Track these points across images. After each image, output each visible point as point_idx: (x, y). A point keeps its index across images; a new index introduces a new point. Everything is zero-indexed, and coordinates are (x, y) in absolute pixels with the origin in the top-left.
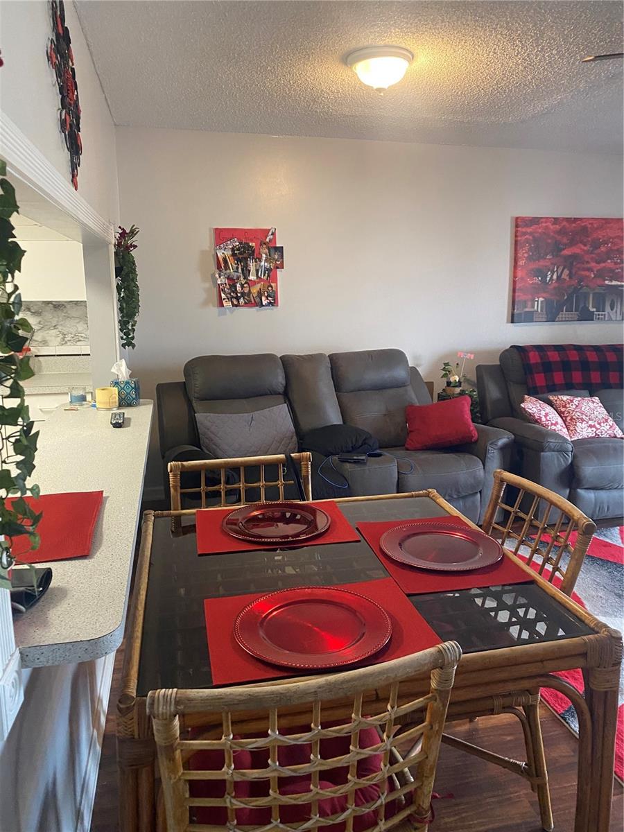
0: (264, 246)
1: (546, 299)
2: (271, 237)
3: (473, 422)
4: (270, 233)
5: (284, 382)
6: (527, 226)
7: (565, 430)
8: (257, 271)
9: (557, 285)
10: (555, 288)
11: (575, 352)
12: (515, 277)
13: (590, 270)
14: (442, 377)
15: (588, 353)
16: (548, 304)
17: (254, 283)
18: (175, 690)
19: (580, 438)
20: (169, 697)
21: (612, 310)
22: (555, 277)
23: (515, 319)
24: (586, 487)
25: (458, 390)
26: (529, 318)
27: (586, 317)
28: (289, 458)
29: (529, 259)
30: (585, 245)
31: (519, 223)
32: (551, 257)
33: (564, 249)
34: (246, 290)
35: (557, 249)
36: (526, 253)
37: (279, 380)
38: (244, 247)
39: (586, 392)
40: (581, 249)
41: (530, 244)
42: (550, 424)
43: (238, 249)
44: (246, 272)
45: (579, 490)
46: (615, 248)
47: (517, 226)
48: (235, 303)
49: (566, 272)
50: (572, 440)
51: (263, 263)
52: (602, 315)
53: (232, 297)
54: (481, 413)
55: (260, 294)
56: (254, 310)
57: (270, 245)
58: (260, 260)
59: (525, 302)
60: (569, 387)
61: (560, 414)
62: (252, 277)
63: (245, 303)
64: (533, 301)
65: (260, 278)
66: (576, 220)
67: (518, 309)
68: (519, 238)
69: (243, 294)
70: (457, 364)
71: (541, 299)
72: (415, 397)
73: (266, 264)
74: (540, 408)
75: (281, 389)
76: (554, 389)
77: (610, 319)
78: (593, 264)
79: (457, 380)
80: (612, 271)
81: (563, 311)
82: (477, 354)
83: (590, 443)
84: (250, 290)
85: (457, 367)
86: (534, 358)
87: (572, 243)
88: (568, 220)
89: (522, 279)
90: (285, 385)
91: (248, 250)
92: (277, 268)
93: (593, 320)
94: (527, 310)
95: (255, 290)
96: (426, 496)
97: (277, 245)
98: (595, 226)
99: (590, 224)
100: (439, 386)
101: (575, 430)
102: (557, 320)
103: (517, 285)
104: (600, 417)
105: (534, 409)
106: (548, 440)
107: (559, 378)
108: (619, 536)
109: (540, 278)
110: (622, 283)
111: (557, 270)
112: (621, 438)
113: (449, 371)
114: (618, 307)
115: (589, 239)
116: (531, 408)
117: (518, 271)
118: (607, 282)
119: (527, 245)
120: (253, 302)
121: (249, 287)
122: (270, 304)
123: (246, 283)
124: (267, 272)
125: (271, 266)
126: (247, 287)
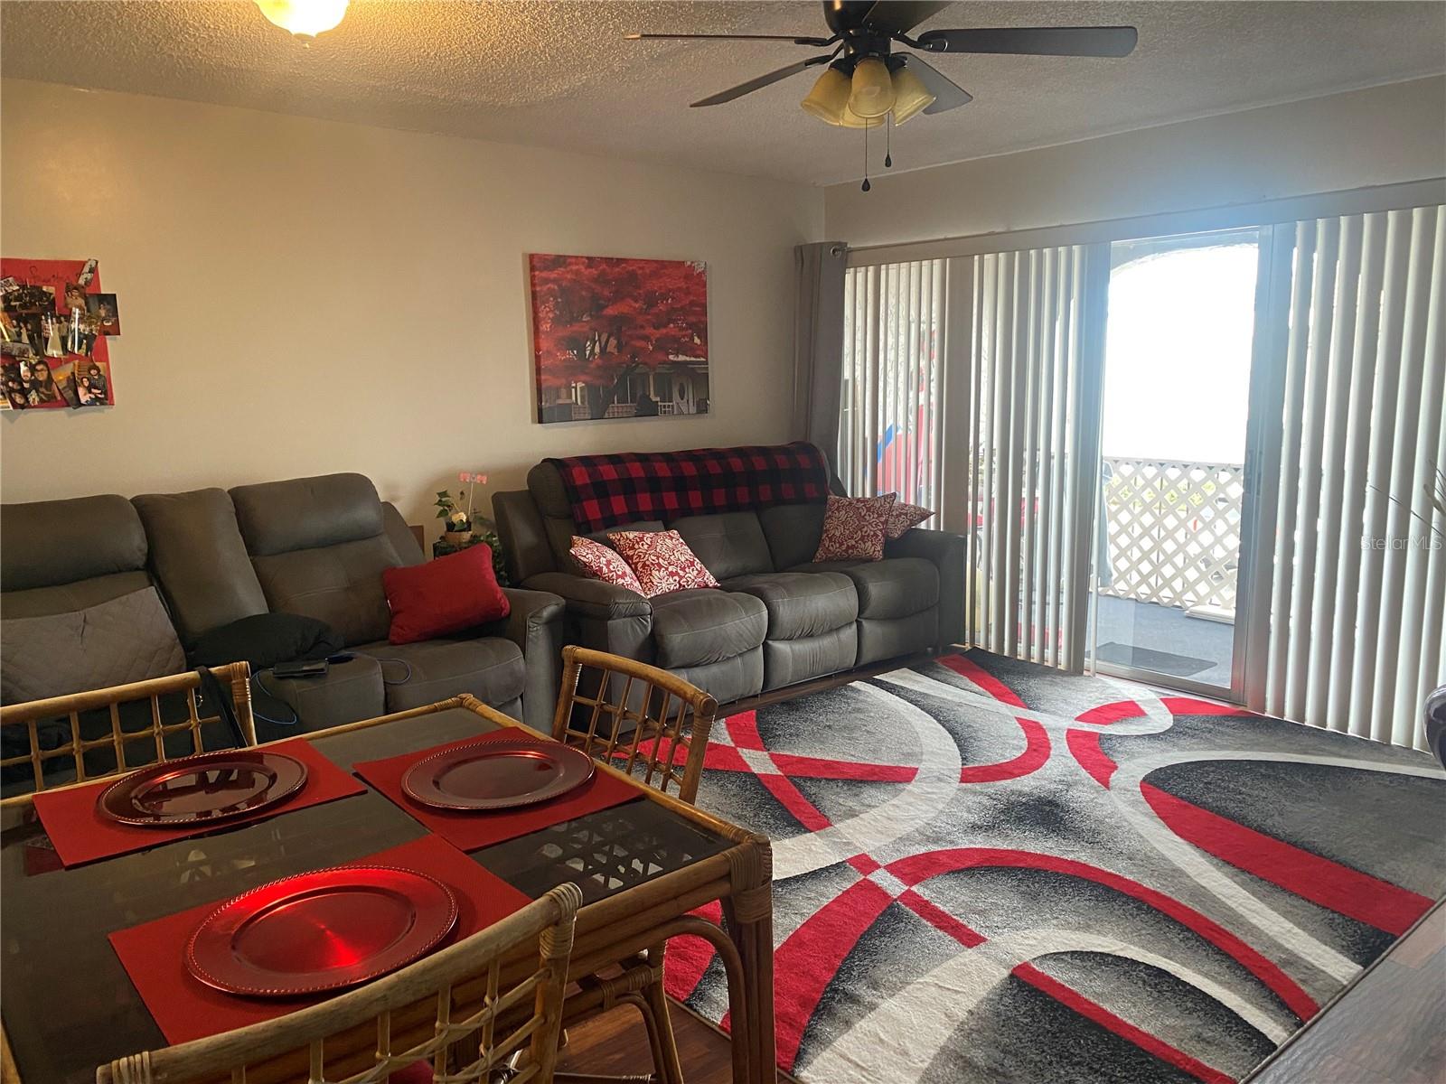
0: (75, 293)
1: (587, 384)
2: (89, 276)
3: (500, 586)
4: (86, 269)
5: (145, 546)
6: (546, 268)
7: (637, 584)
8: (64, 340)
9: (600, 362)
10: (599, 367)
11: (638, 463)
12: (537, 349)
13: (646, 338)
14: (438, 517)
15: (657, 465)
16: (590, 391)
18: (146, 1054)
19: (659, 593)
20: (138, 1067)
21: (682, 399)
22: (597, 350)
23: (545, 417)
24: (675, 664)
25: (466, 536)
26: (565, 414)
27: (647, 410)
28: (207, 677)
29: (555, 321)
30: (636, 301)
31: (536, 264)
32: (589, 318)
33: (607, 306)
34: (42, 376)
35: (596, 306)
36: (551, 310)
37: (134, 542)
38: (31, 295)
39: (659, 524)
40: (631, 306)
41: (555, 298)
42: (615, 577)
43: (17, 299)
44: (39, 341)
46: (679, 305)
47: (533, 269)
48: (19, 400)
49: (613, 341)
50: (649, 597)
51: (75, 326)
52: (669, 406)
53: (11, 390)
54: (508, 571)
55: (73, 383)
56: (61, 414)
57: (88, 291)
58: (69, 318)
59: (558, 389)
60: (634, 518)
61: (627, 559)
62: (54, 351)
63: (41, 400)
64: (569, 388)
65: (73, 353)
66: (620, 261)
67: (546, 402)
68: (538, 289)
69: (35, 384)
70: (462, 493)
71: (580, 385)
72: (394, 554)
73: (82, 327)
74: (597, 553)
75: (140, 560)
76: (613, 523)
77: (681, 413)
78: (649, 330)
79: (464, 520)
80: (676, 340)
81: (614, 403)
82: (494, 474)
83: (675, 599)
84: (49, 374)
85: (461, 499)
86: (581, 477)
87: (617, 297)
88: (608, 261)
89: (548, 352)
90: (146, 551)
91: (41, 300)
92: (107, 333)
93: (657, 415)
94: (560, 401)
95: (61, 376)
96: (457, 707)
97: (103, 293)
98: (648, 271)
99: (640, 268)
100: (436, 529)
101: (651, 581)
102: (606, 416)
103: (542, 364)
104: (683, 560)
105: (590, 556)
106: (617, 601)
107: (619, 505)
108: (727, 732)
109: (575, 352)
110: (693, 359)
111: (599, 339)
112: (715, 587)
113: (449, 506)
114: (690, 394)
115: (641, 292)
116: (585, 554)
117: (541, 340)
118: (671, 357)
119: (552, 299)
120: (59, 398)
121: (48, 370)
122: (95, 401)
123: (39, 363)
124: (85, 341)
125: (92, 330)
126: (42, 370)
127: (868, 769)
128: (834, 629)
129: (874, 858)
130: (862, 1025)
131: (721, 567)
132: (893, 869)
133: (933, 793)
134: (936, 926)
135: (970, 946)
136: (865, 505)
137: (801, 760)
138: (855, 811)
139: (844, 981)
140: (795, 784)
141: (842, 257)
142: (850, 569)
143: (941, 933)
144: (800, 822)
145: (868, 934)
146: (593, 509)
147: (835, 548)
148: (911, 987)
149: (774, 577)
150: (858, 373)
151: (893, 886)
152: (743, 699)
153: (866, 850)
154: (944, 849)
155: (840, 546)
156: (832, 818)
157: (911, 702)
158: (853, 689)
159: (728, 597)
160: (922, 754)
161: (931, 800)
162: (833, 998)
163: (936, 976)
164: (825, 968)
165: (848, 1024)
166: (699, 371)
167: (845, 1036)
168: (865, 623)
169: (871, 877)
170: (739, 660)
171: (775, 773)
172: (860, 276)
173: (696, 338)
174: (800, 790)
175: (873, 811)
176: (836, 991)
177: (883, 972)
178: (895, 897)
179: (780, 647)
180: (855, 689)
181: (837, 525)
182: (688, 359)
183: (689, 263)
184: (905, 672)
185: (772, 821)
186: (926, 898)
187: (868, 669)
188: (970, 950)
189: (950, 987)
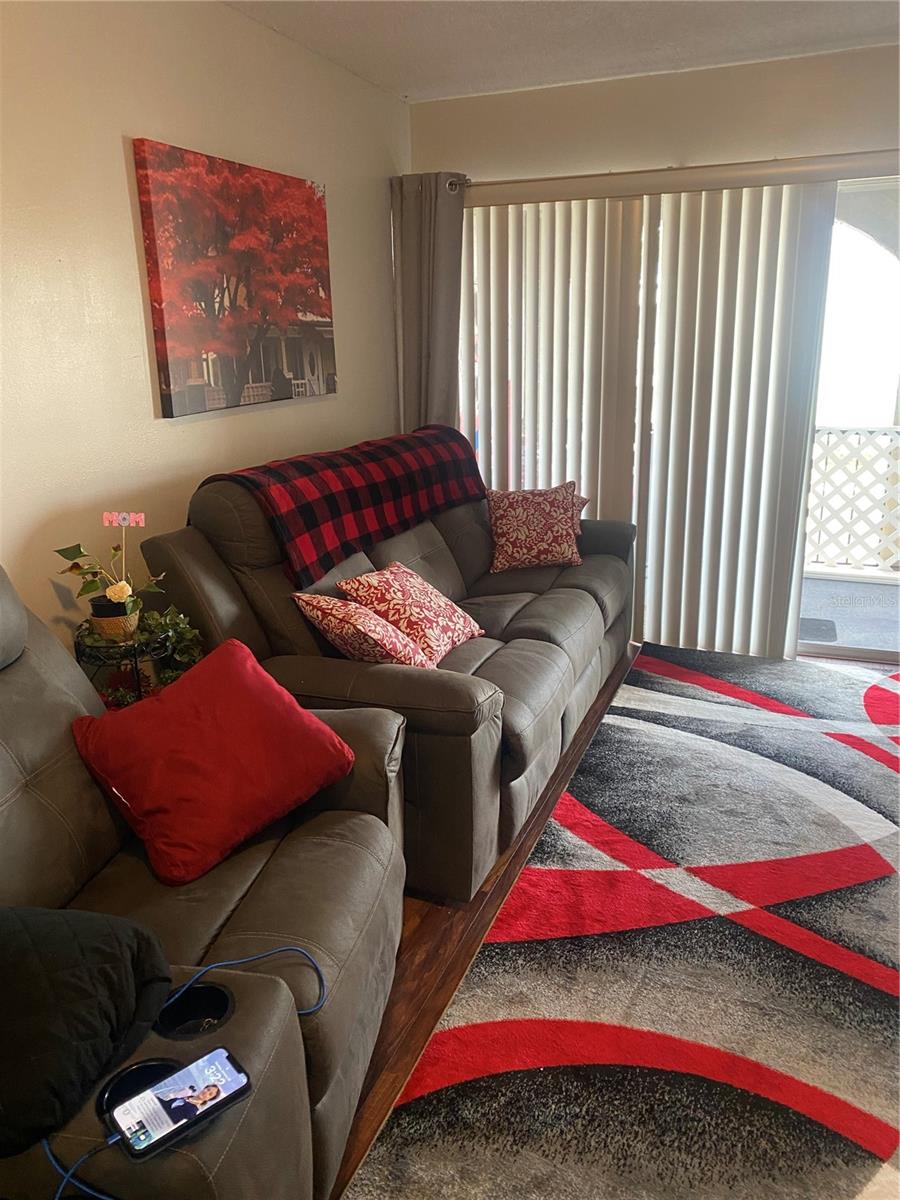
1: (218, 355)
6: (160, 166)
9: (230, 319)
10: (229, 329)
13: (274, 287)
16: (224, 366)
21: (312, 374)
22: (227, 303)
23: (173, 408)
26: (197, 403)
27: (282, 393)
29: (177, 254)
30: (262, 232)
31: (142, 155)
32: (215, 253)
33: (233, 236)
35: (222, 235)
36: (172, 238)
40: (258, 239)
41: (176, 217)
46: (302, 242)
47: (141, 164)
49: (242, 291)
52: (302, 385)
59: (187, 363)
64: (200, 360)
66: (244, 166)
67: (175, 383)
68: (150, 198)
71: (212, 356)
77: (313, 394)
78: (277, 275)
80: (303, 291)
81: (248, 382)
86: (282, 499)
87: (243, 223)
88: (229, 165)
89: (171, 304)
93: (291, 398)
94: (191, 382)
98: (271, 188)
99: (263, 183)
102: (241, 402)
103: (164, 323)
107: (329, 535)
109: (203, 304)
110: (320, 319)
111: (228, 287)
112: (483, 635)
114: (319, 368)
115: (267, 217)
117: (159, 285)
118: (300, 316)
141: (463, 193)
146: (307, 548)
155: (529, 551)
166: (327, 336)
173: (320, 289)
174: (813, 931)
182: (316, 319)
183: (309, 183)
184: (631, 690)
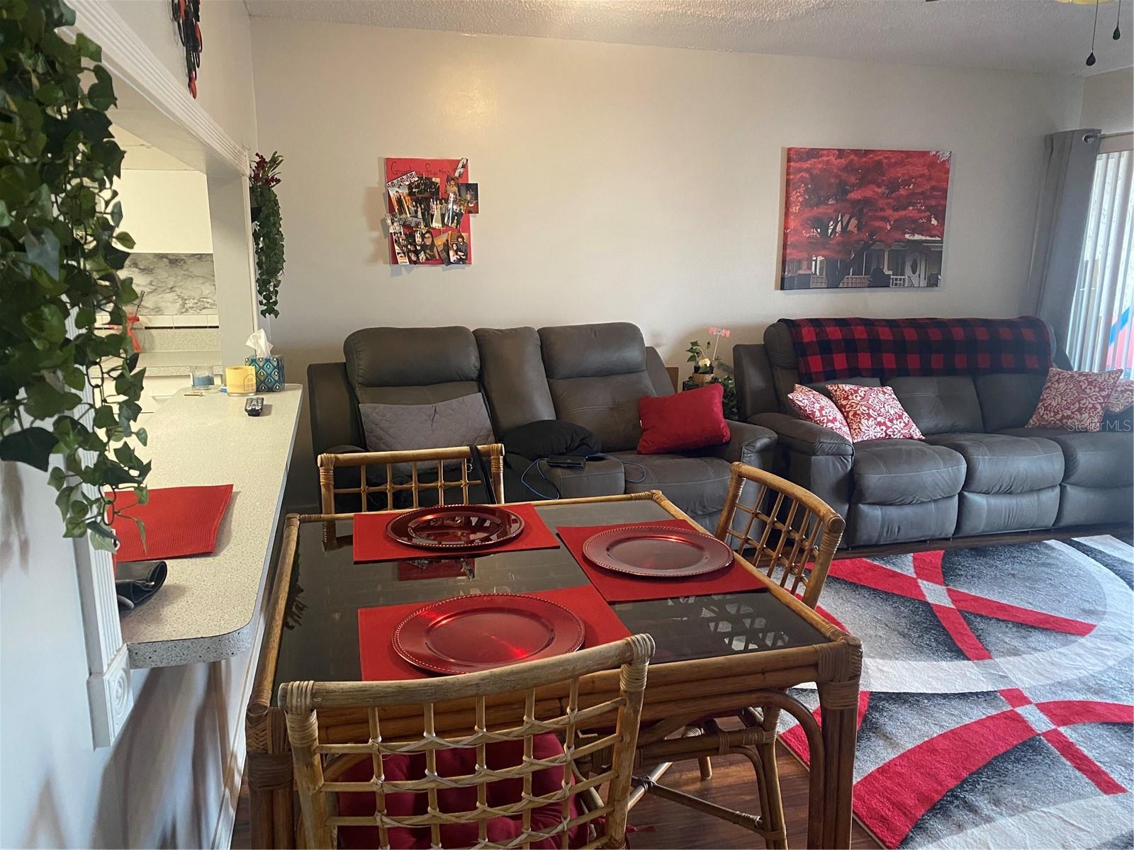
0: (452, 183)
1: (826, 258)
2: (462, 170)
3: (725, 418)
4: (460, 165)
5: (478, 364)
6: (801, 160)
7: (846, 429)
8: (443, 216)
9: (840, 238)
10: (838, 244)
11: (862, 328)
12: (786, 228)
13: (886, 219)
14: (689, 361)
15: (880, 330)
16: (829, 265)
17: (439, 232)
18: (311, 682)
19: (865, 439)
20: (304, 689)
21: (914, 273)
22: (839, 228)
23: (786, 285)
24: (869, 501)
25: (708, 378)
26: (804, 283)
27: (880, 282)
28: (474, 450)
29: (805, 204)
30: (879, 187)
31: (792, 156)
32: (834, 202)
33: (851, 192)
34: (428, 242)
35: (842, 190)
36: (801, 195)
37: (471, 361)
38: (425, 184)
39: (877, 380)
40: (874, 191)
41: (806, 185)
42: (825, 421)
43: (417, 187)
44: (428, 217)
45: (860, 505)
46: (920, 190)
47: (789, 160)
48: (414, 258)
49: (854, 222)
50: (855, 441)
51: (450, 206)
52: (900, 279)
53: (409, 251)
54: (737, 405)
55: (447, 247)
57: (460, 182)
58: (447, 201)
59: (800, 262)
60: (854, 374)
61: (840, 408)
62: (436, 224)
63: (427, 259)
64: (810, 261)
65: (448, 226)
66: (867, 152)
67: (789, 272)
68: (791, 177)
69: (424, 247)
70: (709, 343)
71: (820, 258)
72: (650, 386)
73: (455, 207)
74: (813, 399)
75: (473, 373)
76: (833, 376)
77: (912, 286)
78: (889, 212)
79: (708, 365)
80: (914, 221)
81: (849, 275)
82: (733, 329)
83: (878, 445)
84: (433, 241)
85: (708, 347)
86: (808, 336)
87: (863, 183)
88: (856, 152)
89: (795, 230)
90: (479, 367)
91: (431, 188)
92: (470, 212)
93: (889, 286)
94: (801, 272)
95: (440, 242)
96: (648, 499)
97: (470, 182)
98: (893, 161)
99: (886, 158)
100: (685, 373)
101: (859, 428)
102: (841, 285)
103: (788, 240)
104: (892, 412)
105: (806, 401)
106: (822, 440)
107: (840, 361)
108: (912, 565)
109: (819, 230)
110: (928, 238)
111: (841, 220)
112: (920, 440)
113: (697, 353)
114: (922, 269)
115: (885, 178)
116: (801, 399)
117: (790, 220)
118: (907, 236)
119: (803, 185)
120: (438, 258)
121: (432, 237)
122: (460, 261)
123: (427, 232)
124: (456, 218)
125: (461, 209)
126: (429, 237)
127: (1042, 617)
128: (1035, 489)
129: (1027, 694)
130: (973, 832)
131: (930, 423)
132: (1043, 707)
133: (1106, 650)
134: (1075, 767)
135: (1106, 792)
136: (1087, 379)
137: (976, 599)
138: (1018, 650)
139: (967, 791)
140: (965, 618)
141: (1093, 142)
142: (1062, 437)
143: (1078, 774)
144: (961, 650)
145: (1004, 756)
146: (816, 363)
147: (1049, 417)
148: (1034, 813)
149: (980, 436)
150: (1099, 256)
151: (1040, 723)
152: (934, 540)
153: (1020, 686)
154: (1104, 701)
155: (1055, 415)
156: (994, 653)
157: (1106, 566)
158: (1047, 547)
159: (929, 449)
160: (1105, 613)
161: (1103, 656)
162: (952, 802)
163: (1062, 810)
164: (951, 776)
165: (960, 827)
166: (933, 249)
167: (955, 837)
168: (1069, 488)
169: (1019, 710)
170: (933, 505)
171: (947, 606)
172: (1112, 162)
173: (933, 219)
174: (969, 624)
175: (1038, 655)
176: (957, 797)
177: (1008, 792)
178: (1039, 732)
179: (976, 499)
180: (1049, 546)
181: (1055, 397)
182: (924, 238)
183: (934, 153)
184: (1108, 538)
185: (934, 644)
186: (1071, 740)
187: (1066, 531)
188: (1106, 797)
189: (1075, 824)
